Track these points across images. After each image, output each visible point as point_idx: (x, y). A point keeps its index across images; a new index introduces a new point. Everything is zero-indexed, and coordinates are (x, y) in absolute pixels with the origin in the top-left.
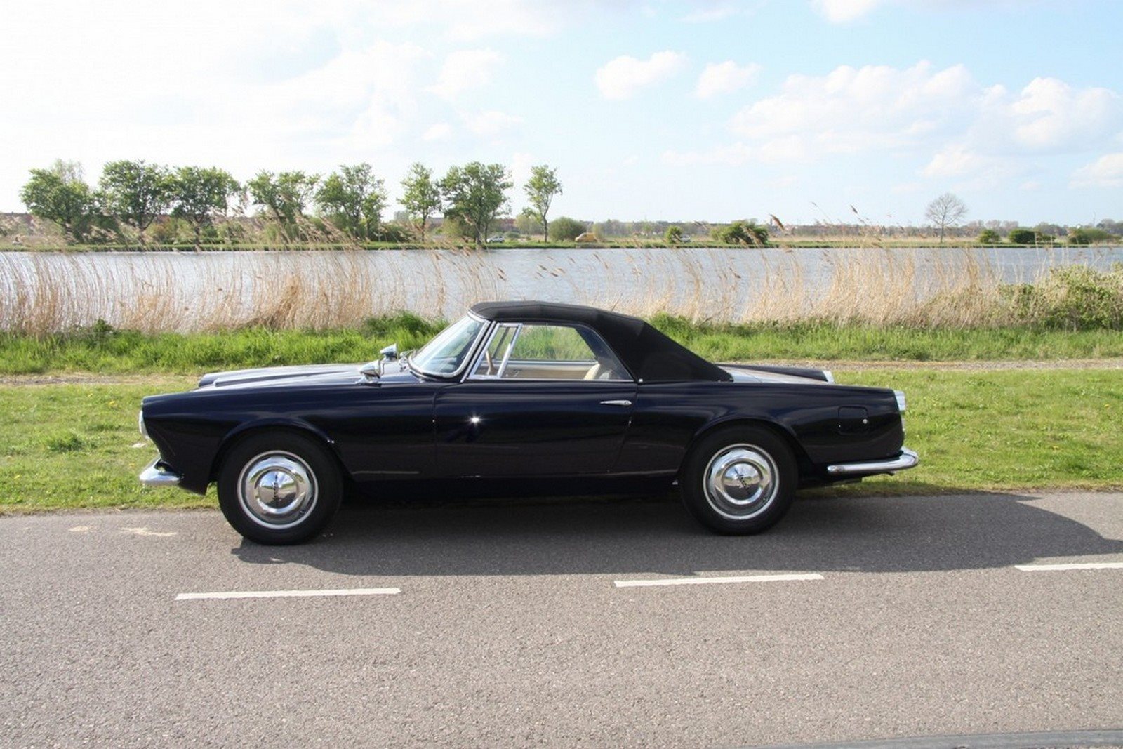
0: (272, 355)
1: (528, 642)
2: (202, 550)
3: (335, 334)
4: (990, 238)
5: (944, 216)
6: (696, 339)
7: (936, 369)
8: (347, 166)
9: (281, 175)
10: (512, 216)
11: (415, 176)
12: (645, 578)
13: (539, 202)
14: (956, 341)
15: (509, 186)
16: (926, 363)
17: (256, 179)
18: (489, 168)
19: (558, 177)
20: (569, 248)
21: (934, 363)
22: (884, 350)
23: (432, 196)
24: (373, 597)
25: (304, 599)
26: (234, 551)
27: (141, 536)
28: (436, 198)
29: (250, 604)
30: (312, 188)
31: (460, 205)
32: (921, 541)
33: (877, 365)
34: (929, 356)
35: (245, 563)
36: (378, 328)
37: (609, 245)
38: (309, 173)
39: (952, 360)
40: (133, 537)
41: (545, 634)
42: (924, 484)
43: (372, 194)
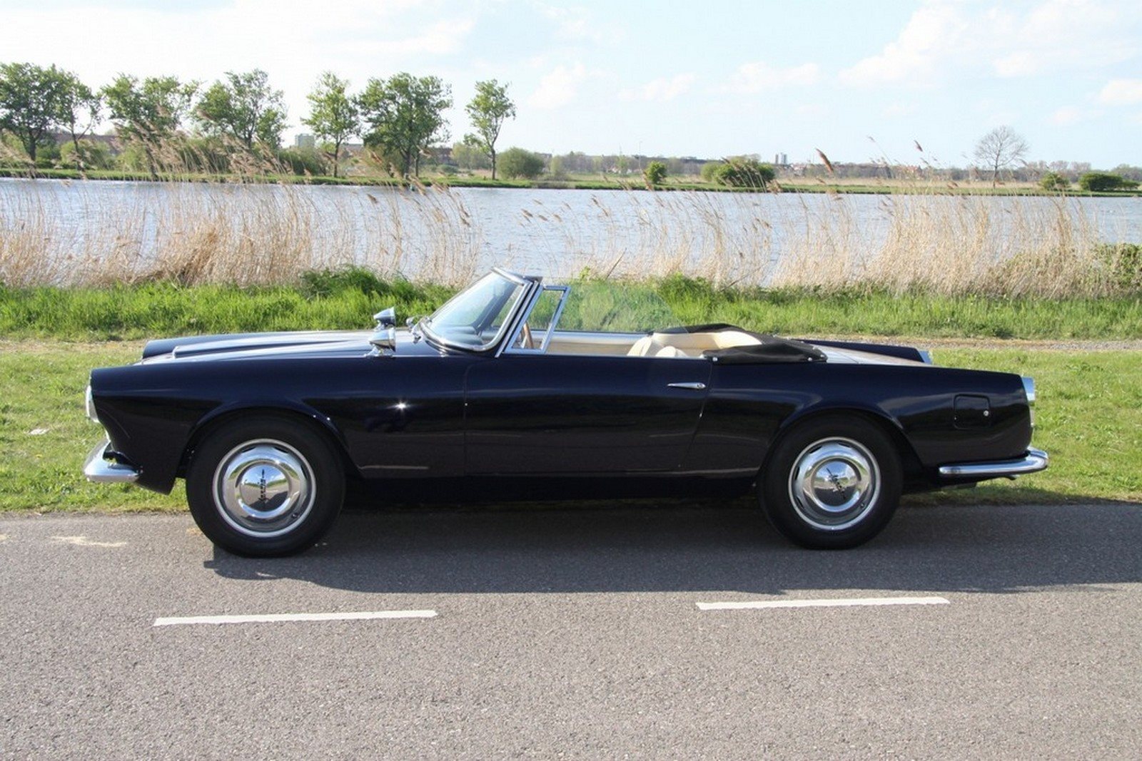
0: (187, 318)
1: (613, 676)
2: (167, 564)
3: (266, 292)
4: (1057, 183)
5: (998, 155)
6: (720, 307)
7: (1022, 350)
8: (236, 73)
9: (148, 81)
10: (449, 145)
11: (325, 89)
12: (731, 599)
13: (484, 128)
14: (1044, 314)
15: (447, 106)
16: (1009, 341)
17: (113, 85)
18: (421, 81)
19: (510, 96)
20: (523, 187)
21: (1019, 341)
22: (956, 324)
23: (348, 115)
24: (406, 621)
25: (319, 623)
26: (207, 564)
27: (82, 547)
28: (353, 119)
29: (253, 630)
30: (189, 101)
31: (384, 128)
32: (1056, 560)
33: (948, 343)
34: (1011, 332)
35: (228, 580)
36: (319, 285)
37: (573, 184)
38: (184, 80)
39: (1041, 339)
40: (71, 547)
41: (632, 665)
42: (1042, 491)
43: (269, 111)
